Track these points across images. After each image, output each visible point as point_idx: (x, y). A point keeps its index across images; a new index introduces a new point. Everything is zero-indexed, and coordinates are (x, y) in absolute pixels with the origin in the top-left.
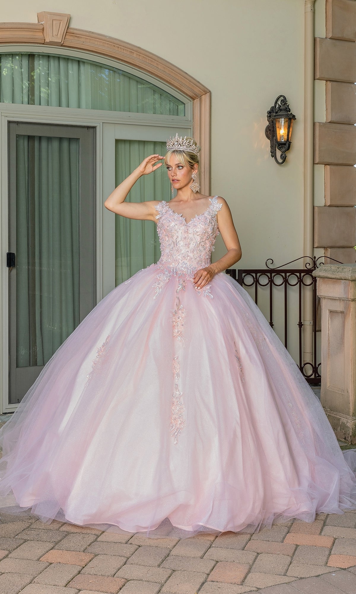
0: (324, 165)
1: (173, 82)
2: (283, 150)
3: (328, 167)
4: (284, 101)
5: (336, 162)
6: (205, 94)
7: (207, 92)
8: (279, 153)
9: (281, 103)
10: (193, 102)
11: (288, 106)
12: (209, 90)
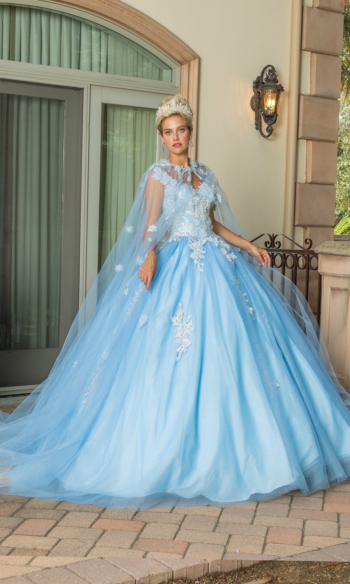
0: (306, 141)
1: (162, 45)
2: (270, 122)
3: (311, 143)
4: (273, 71)
5: (318, 137)
6: (193, 59)
7: (196, 57)
8: (265, 126)
9: (269, 74)
10: (181, 68)
11: (276, 76)
12: (198, 56)
